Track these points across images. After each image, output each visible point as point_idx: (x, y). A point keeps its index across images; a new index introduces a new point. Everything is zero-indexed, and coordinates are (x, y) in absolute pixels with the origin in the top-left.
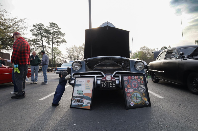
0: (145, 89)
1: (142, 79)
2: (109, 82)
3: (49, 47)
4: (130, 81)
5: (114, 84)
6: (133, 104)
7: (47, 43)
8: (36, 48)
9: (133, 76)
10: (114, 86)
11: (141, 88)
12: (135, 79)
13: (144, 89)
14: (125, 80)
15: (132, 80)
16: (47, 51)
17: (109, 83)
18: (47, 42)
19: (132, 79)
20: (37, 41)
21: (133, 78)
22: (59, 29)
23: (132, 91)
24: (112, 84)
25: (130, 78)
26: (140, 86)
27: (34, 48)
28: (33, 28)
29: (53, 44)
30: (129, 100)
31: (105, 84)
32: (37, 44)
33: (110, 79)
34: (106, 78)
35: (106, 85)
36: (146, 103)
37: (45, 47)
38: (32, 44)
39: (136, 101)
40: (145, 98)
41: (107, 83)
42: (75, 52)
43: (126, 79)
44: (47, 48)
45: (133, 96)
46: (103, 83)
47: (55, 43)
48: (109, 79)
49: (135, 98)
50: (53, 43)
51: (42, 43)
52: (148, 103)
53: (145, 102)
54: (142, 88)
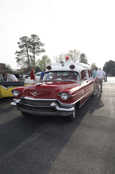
7: (32, 53)
8: (23, 58)
22: (39, 39)
28: (20, 41)
47: (36, 53)
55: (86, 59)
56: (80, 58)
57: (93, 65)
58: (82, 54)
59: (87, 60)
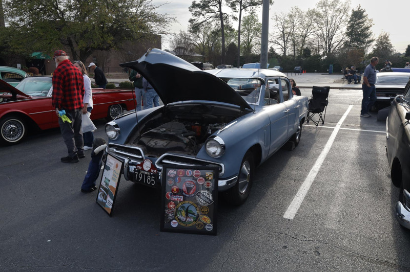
0: (210, 200)
1: (210, 179)
2: (146, 173)
3: (235, 18)
4: (180, 179)
5: (153, 179)
6: (177, 224)
7: (230, 8)
8: (207, 21)
9: (189, 170)
10: (153, 182)
11: (202, 197)
12: (192, 176)
13: (208, 199)
14: (170, 177)
15: (185, 178)
16: (231, 27)
17: (147, 175)
18: (230, 5)
19: (185, 176)
20: (210, 4)
21: (188, 174)
23: (179, 199)
24: (151, 179)
25: (181, 174)
26: (199, 193)
27: (203, 22)
29: (243, 11)
30: (170, 215)
31: (140, 176)
32: (211, 10)
33: (149, 169)
34: (144, 166)
35: (141, 178)
36: (207, 227)
37: (226, 18)
38: (201, 14)
39: (185, 219)
40: (205, 217)
41: (143, 174)
42: (298, 26)
43: (172, 175)
44: (230, 19)
45: (179, 209)
46: (137, 173)
47: (246, 7)
48: (147, 167)
49: (184, 213)
50: (242, 8)
51: (219, 7)
52: (211, 228)
53: (205, 224)
54: (203, 195)
55: (366, 24)
56: (350, 22)
57: (381, 43)
58: (356, 10)
59: (367, 28)
